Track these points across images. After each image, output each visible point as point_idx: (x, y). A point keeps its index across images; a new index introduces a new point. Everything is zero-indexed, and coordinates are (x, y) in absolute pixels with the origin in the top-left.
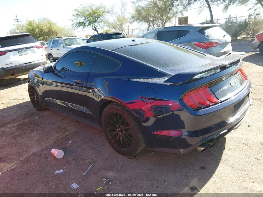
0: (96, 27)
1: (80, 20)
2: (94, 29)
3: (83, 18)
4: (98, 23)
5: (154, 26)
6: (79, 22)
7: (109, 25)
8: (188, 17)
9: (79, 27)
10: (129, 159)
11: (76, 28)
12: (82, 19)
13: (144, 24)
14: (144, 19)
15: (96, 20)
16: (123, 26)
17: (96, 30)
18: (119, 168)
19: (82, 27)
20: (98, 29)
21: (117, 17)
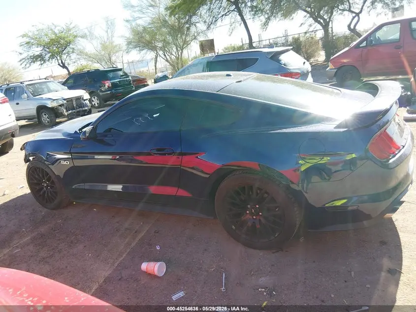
0: (64, 61)
1: (33, 52)
2: (62, 65)
3: (40, 49)
4: (67, 54)
5: (165, 55)
6: (32, 55)
7: (89, 57)
8: (213, 40)
9: (32, 63)
10: (273, 253)
11: (28, 65)
12: (37, 51)
13: (149, 52)
14: (148, 45)
15: (63, 50)
16: (113, 58)
17: (64, 66)
18: (269, 269)
19: (39, 63)
20: (68, 64)
21: (101, 44)
